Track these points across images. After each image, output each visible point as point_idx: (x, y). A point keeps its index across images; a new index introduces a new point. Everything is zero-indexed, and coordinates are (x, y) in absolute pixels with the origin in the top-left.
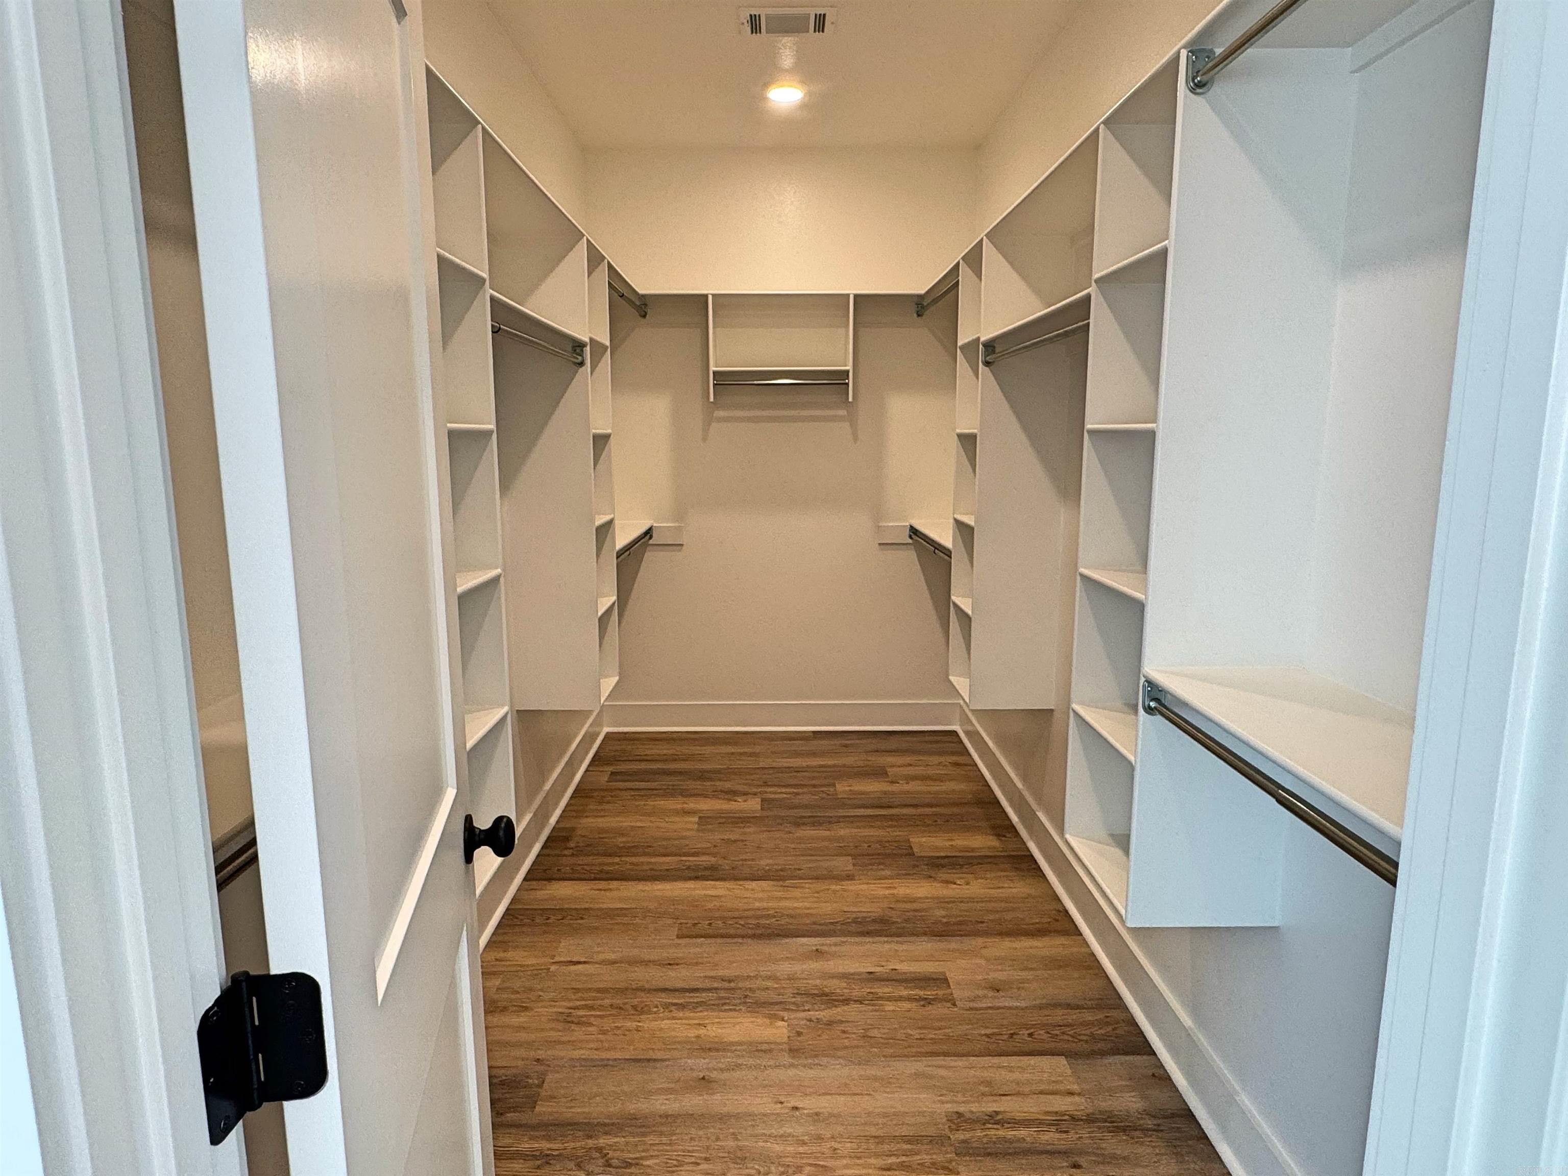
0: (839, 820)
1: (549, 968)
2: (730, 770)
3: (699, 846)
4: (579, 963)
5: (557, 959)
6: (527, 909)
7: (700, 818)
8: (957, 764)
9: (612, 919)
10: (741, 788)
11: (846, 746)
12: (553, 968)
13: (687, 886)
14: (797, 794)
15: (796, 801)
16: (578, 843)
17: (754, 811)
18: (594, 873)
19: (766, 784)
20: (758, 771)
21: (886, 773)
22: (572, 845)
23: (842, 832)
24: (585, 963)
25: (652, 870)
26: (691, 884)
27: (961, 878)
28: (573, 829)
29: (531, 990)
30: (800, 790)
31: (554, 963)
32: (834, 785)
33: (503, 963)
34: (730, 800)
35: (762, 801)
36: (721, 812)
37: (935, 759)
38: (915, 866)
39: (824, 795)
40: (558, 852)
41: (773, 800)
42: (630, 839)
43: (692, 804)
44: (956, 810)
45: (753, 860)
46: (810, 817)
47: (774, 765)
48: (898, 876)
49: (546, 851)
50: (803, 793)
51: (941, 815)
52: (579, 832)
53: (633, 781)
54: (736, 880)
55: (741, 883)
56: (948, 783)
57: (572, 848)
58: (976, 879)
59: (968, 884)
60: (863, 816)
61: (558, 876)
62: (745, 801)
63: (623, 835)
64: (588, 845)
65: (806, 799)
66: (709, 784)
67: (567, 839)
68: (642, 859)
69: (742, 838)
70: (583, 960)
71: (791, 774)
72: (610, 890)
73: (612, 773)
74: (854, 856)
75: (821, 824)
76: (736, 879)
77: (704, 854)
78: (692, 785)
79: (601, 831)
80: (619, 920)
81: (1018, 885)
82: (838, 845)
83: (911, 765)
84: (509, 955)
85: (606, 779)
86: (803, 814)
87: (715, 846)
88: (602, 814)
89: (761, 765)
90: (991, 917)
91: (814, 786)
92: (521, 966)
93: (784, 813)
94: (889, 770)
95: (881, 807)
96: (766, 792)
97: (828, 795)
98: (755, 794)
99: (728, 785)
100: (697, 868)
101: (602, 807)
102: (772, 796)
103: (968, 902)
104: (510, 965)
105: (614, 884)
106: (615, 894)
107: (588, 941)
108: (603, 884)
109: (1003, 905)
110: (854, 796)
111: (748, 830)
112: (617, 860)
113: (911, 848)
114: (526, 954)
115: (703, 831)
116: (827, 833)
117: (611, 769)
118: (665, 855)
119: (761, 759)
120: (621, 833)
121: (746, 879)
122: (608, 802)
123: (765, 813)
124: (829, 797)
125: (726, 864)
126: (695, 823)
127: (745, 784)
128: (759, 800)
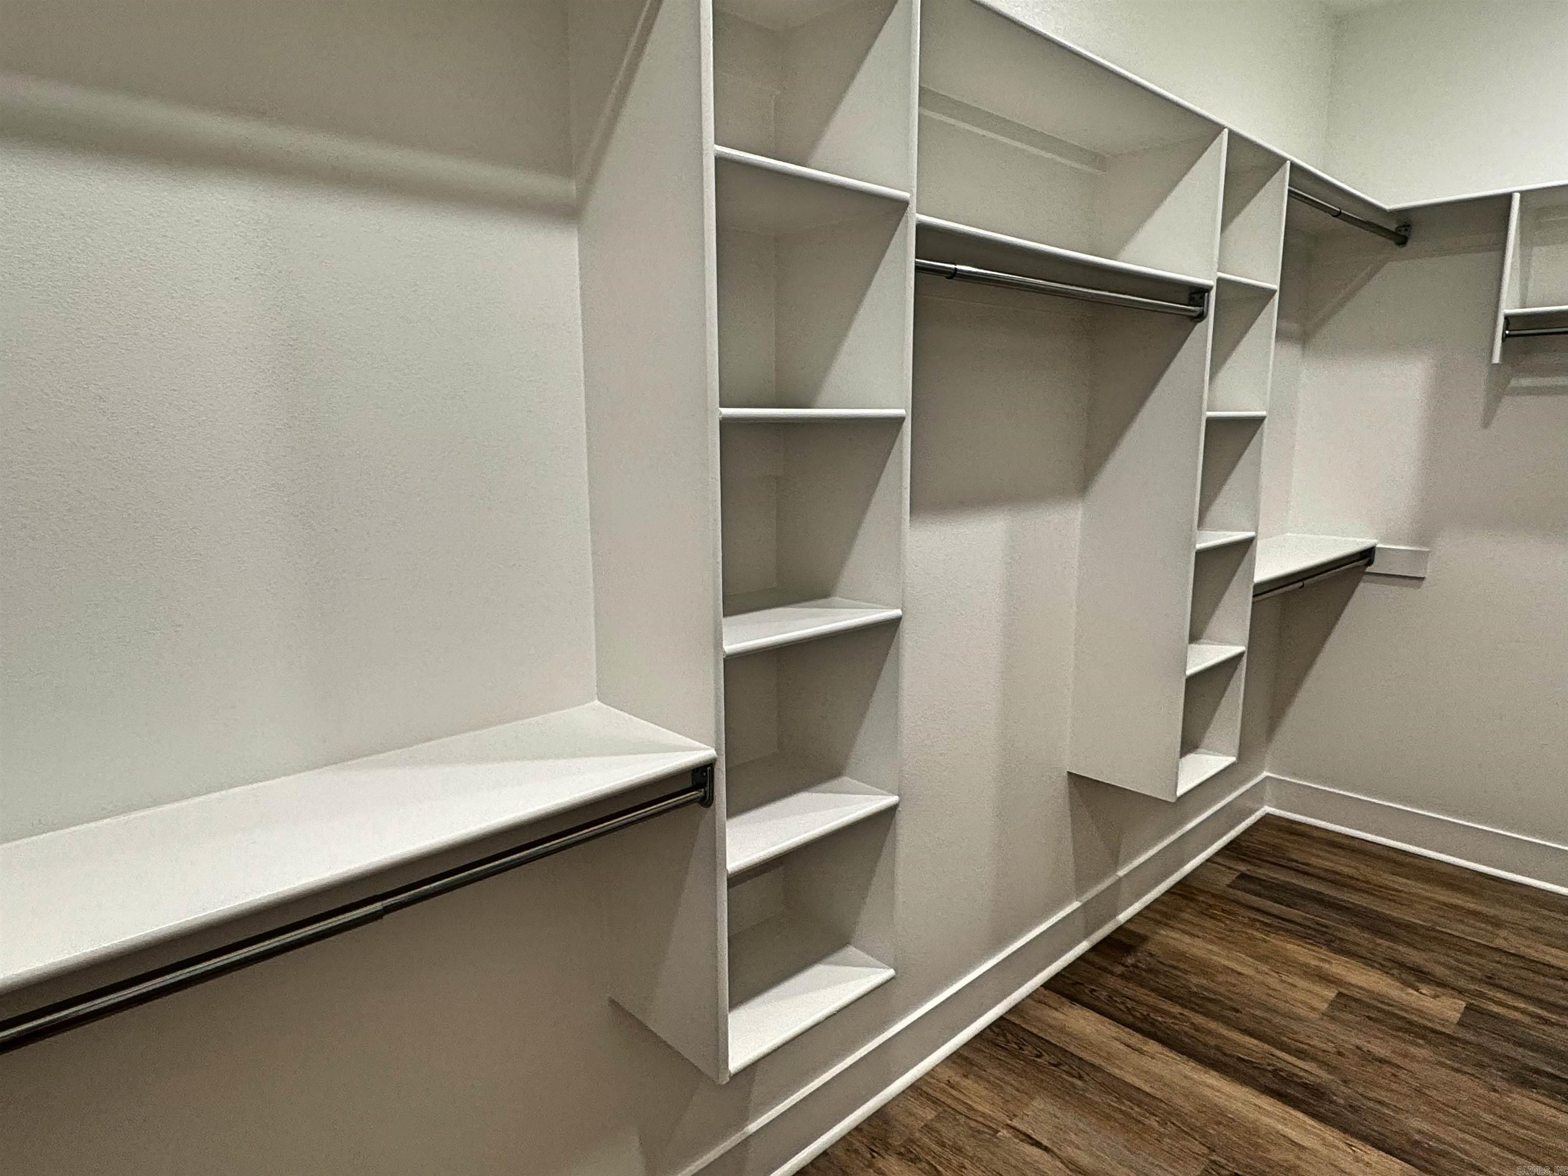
1: (998, 1131)
2: (1433, 934)
3: (1315, 1042)
4: (1038, 1144)
5: (1015, 1123)
6: (1024, 1030)
7: (1340, 995)
9: (1119, 1100)
10: (1439, 971)
12: (1004, 1133)
13: (1258, 1102)
14: (1546, 1022)
15: (1538, 1033)
16: (1138, 961)
17: (1445, 1021)
18: (1134, 1016)
19: (1490, 980)
20: (1487, 952)
22: (1130, 961)
24: (1046, 1149)
25: (1218, 1048)
26: (1266, 1102)
28: (1144, 939)
29: (959, 1150)
30: (1554, 1017)
31: (1008, 1125)
33: (954, 1093)
34: (1408, 984)
35: (1467, 1008)
36: (1381, 998)
40: (1104, 964)
41: (1496, 1016)
42: (1212, 985)
43: (1338, 967)
45: (1397, 1110)
49: (1092, 957)
52: (1150, 947)
53: (1266, 897)
54: (1345, 1131)
55: (1355, 1142)
57: (1127, 966)
61: (1086, 999)
62: (1435, 997)
63: (1204, 973)
64: (1149, 971)
66: (1386, 943)
67: (1128, 949)
68: (1213, 1025)
69: (1398, 1060)
70: (1045, 1142)
72: (1141, 1052)
73: (1243, 876)
76: (1345, 1129)
77: (1314, 1059)
78: (1354, 934)
79: (1182, 956)
80: (1126, 1106)
84: (967, 1083)
85: (1228, 882)
87: (1340, 1054)
88: (1196, 931)
89: (1499, 943)
92: (971, 1108)
96: (1485, 997)
98: (1461, 992)
99: (1415, 957)
100: (1288, 1079)
101: (1201, 922)
102: (1495, 1009)
104: (958, 1100)
105: (1153, 1046)
106: (1145, 1062)
107: (1068, 1118)
108: (1136, 1039)
111: (1413, 1050)
112: (1176, 1010)
114: (984, 1093)
115: (1333, 1018)
117: (1243, 868)
118: (1251, 1034)
119: (1503, 933)
120: (1204, 968)
121: (1365, 1139)
122: (1212, 917)
123: (1461, 1033)
125: (1342, 1094)
126: (1326, 1001)
127: (1450, 968)
128: (1464, 1004)
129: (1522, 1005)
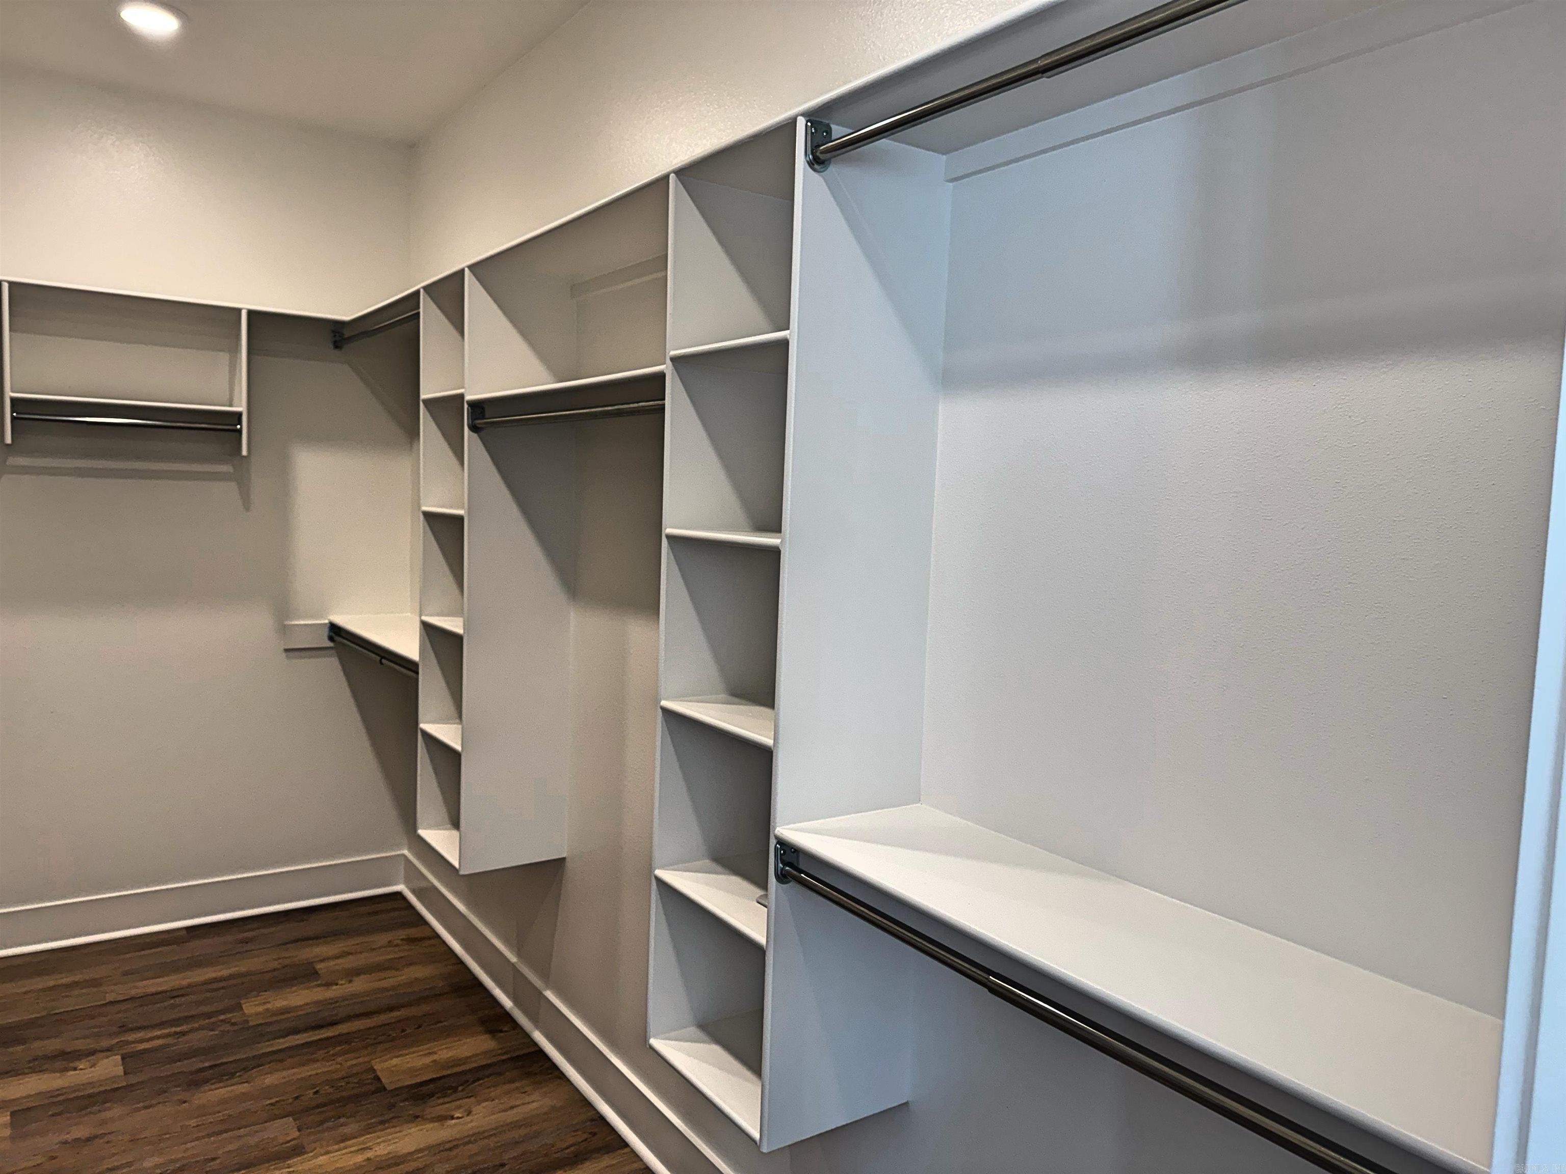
0: (258, 1062)
2: (55, 1018)
7: (13, 1114)
8: (411, 940)
10: (80, 1045)
11: (245, 941)
14: (183, 1034)
15: (184, 1044)
17: (114, 1078)
19: (124, 1028)
20: (106, 1010)
21: (317, 973)
23: (269, 1080)
27: (459, 1107)
30: (185, 1028)
32: (239, 1007)
34: (66, 1069)
35: (123, 1059)
36: (51, 1094)
37: (382, 939)
38: (391, 1106)
39: (227, 1027)
41: (145, 1051)
44: (425, 1008)
46: (211, 1067)
47: (133, 992)
48: (369, 1129)
50: (192, 1030)
51: (408, 1019)
56: (406, 970)
58: (479, 1103)
59: (469, 1113)
60: (297, 1046)
62: (93, 1065)
65: (198, 1039)
66: (19, 1049)
71: (166, 1004)
74: (295, 1114)
75: (232, 1075)
81: (533, 1097)
82: (268, 1102)
83: (349, 954)
86: (201, 1065)
87: (53, 1158)
89: (110, 997)
90: (513, 1154)
91: (209, 1015)
93: (167, 1070)
94: (319, 966)
95: (320, 1027)
96: (128, 1043)
97: (234, 1024)
98: (108, 1050)
99: (54, 1045)
102: (141, 1046)
103: (476, 1141)
109: (523, 1132)
110: (275, 1018)
111: (108, 1114)
113: (378, 1079)
115: (23, 1136)
116: (244, 1088)
119: (106, 988)
123: (133, 1079)
124: (236, 1028)
126: (6, 1126)
127: (86, 1037)
128: (119, 1057)
129: (159, 1033)
